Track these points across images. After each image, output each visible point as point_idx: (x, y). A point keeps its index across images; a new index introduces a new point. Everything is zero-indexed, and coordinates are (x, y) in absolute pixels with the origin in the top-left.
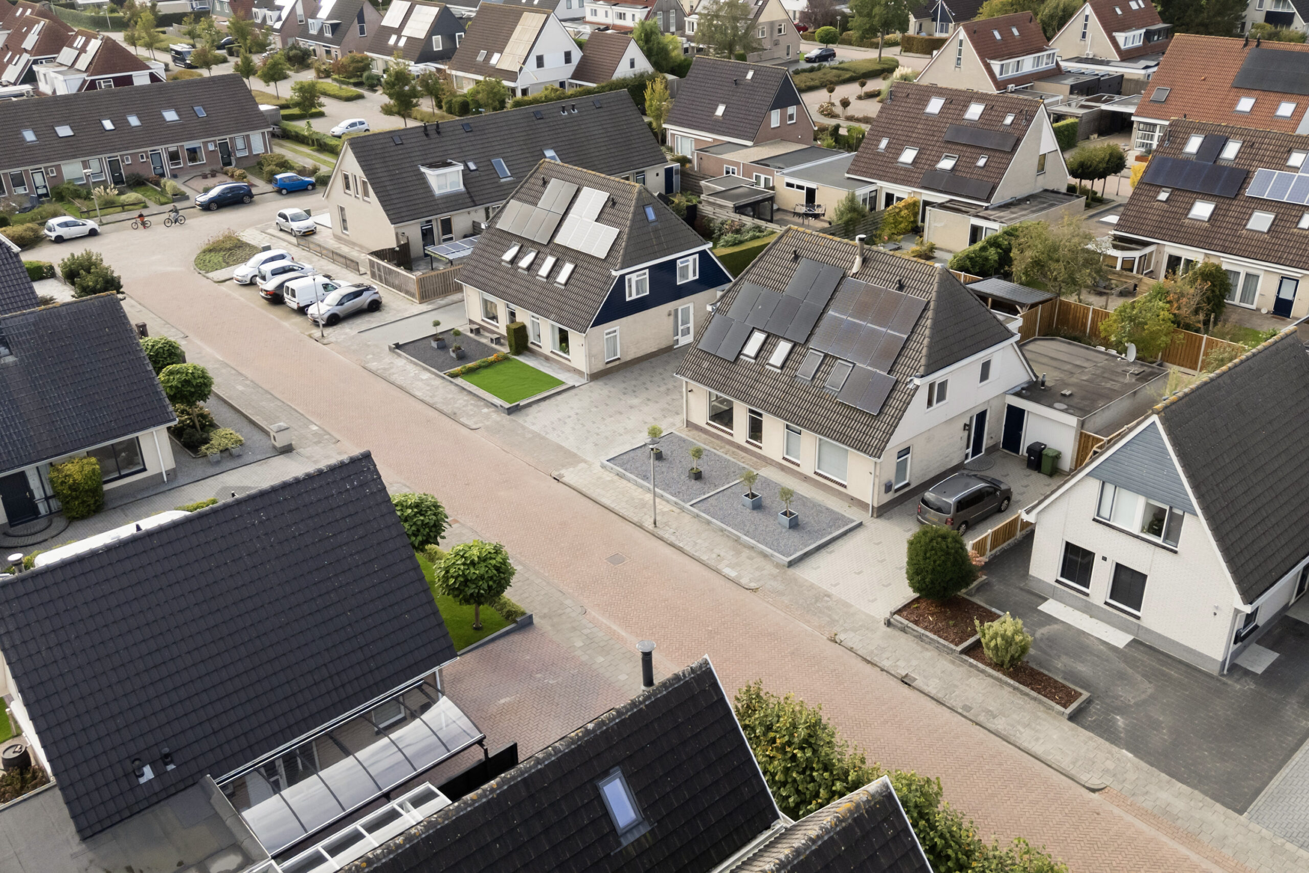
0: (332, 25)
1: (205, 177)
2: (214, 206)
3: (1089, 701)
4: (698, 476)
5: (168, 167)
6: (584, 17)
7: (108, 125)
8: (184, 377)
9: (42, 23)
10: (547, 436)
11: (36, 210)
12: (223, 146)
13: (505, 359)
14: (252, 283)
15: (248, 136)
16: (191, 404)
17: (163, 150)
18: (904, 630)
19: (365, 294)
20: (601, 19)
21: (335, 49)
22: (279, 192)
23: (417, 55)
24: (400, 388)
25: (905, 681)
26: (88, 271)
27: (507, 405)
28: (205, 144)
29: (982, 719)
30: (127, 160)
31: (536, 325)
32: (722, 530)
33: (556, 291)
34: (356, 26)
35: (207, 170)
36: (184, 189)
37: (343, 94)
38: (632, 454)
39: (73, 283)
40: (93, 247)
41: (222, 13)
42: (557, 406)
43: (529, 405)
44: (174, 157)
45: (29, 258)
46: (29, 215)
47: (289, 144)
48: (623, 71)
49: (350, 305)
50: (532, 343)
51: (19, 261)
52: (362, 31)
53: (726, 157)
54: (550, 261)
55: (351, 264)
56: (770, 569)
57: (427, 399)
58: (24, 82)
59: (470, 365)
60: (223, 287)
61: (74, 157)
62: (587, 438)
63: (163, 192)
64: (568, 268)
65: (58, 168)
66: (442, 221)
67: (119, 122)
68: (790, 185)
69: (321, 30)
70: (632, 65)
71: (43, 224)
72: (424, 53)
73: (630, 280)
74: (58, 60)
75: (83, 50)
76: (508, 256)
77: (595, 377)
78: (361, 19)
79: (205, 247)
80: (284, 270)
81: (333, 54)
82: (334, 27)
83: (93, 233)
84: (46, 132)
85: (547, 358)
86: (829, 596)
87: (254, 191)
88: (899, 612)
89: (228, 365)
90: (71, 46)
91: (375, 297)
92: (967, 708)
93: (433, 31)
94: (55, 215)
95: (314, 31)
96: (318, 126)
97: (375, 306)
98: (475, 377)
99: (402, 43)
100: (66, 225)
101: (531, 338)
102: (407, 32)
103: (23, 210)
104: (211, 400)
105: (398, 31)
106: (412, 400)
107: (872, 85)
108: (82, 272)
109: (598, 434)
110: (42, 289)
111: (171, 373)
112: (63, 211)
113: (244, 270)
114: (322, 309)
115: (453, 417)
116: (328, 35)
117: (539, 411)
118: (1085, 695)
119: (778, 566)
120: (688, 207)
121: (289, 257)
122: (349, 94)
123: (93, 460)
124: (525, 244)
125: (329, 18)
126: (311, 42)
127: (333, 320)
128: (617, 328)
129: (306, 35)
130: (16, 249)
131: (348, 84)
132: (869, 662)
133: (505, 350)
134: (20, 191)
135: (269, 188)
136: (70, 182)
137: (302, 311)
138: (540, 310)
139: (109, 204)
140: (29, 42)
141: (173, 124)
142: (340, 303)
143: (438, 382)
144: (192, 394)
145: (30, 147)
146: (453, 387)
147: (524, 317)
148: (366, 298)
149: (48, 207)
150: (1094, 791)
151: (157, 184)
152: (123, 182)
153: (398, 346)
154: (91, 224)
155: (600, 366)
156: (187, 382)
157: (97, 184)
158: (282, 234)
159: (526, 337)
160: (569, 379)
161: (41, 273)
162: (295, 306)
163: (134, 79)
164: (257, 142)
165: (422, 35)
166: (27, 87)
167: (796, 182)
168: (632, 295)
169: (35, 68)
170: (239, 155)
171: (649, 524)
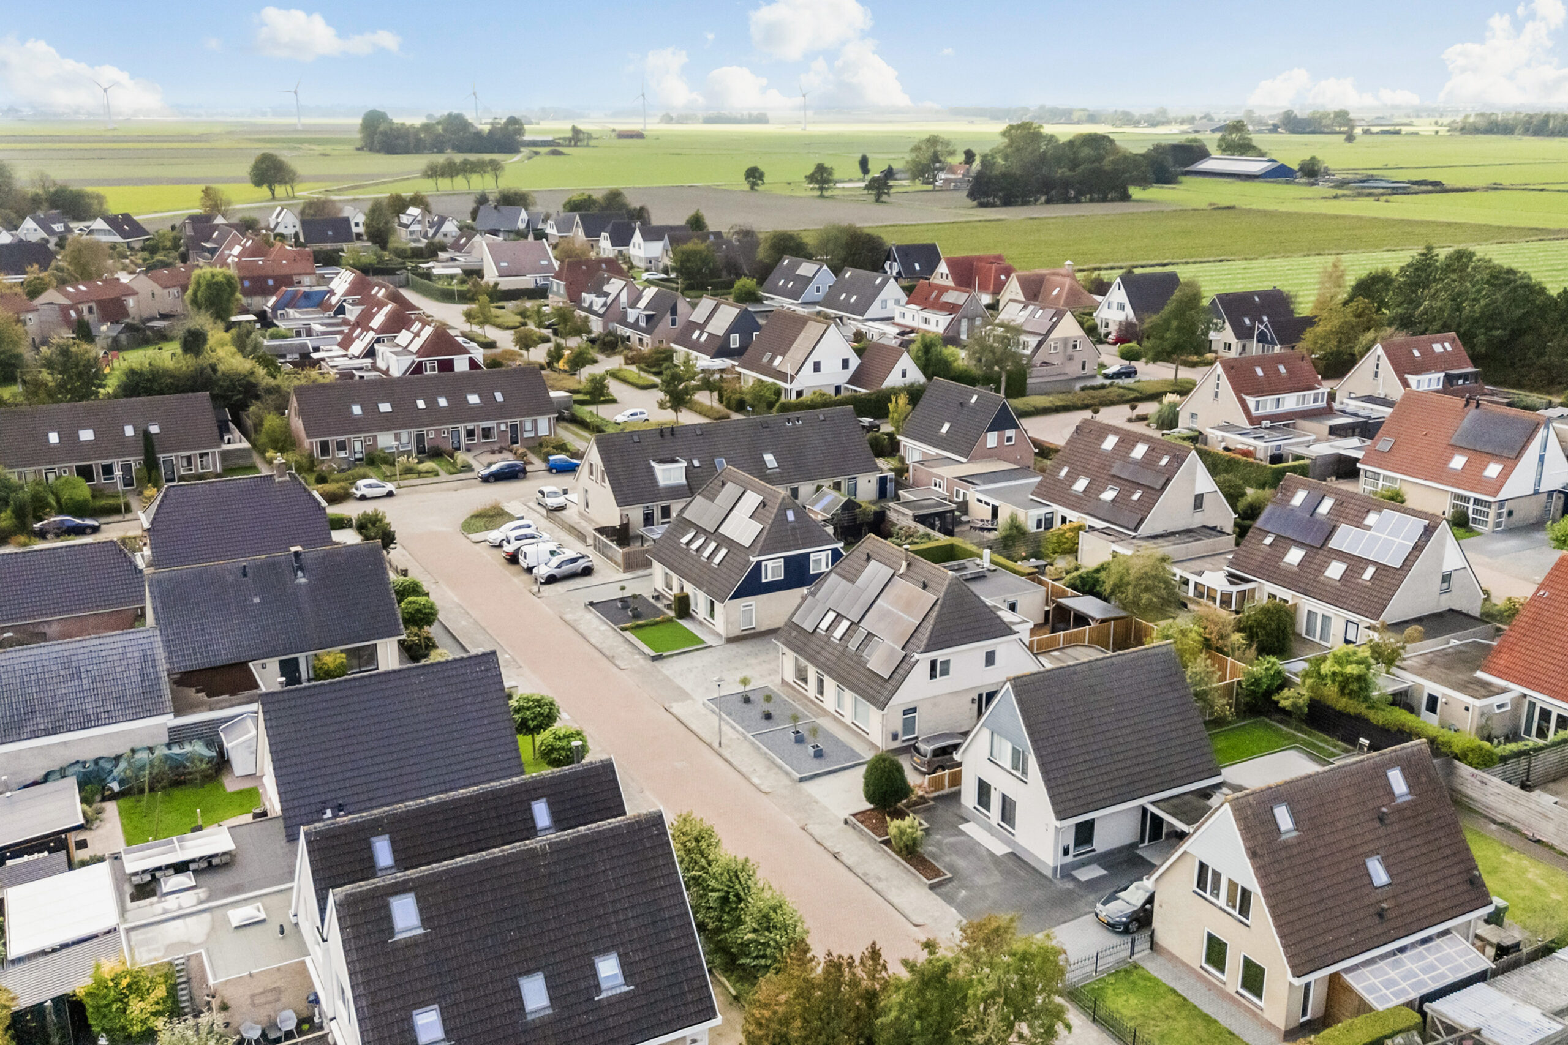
0: (647, 316)
1: (493, 452)
2: (492, 479)
3: (950, 880)
4: (768, 716)
5: (464, 441)
6: (892, 318)
7: (421, 404)
8: (417, 606)
9: (390, 306)
10: (674, 679)
11: (349, 472)
12: (514, 428)
13: (670, 620)
14: (500, 546)
15: (536, 420)
16: (420, 628)
17: (462, 428)
18: (854, 827)
19: (581, 561)
20: (908, 322)
21: (646, 338)
22: (550, 470)
23: (714, 351)
24: (582, 635)
25: (835, 856)
26: (374, 525)
27: (653, 654)
28: (498, 425)
29: (871, 882)
30: (430, 434)
31: (695, 595)
32: (766, 754)
33: (711, 569)
34: (668, 317)
35: (496, 447)
36: (473, 462)
37: (641, 382)
38: (726, 698)
39: (361, 533)
40: (383, 507)
41: (557, 294)
43: (671, 656)
44: (470, 433)
45: (333, 511)
46: (343, 475)
47: (573, 428)
48: (893, 380)
49: (567, 568)
50: (692, 610)
51: (325, 513)
52: (674, 323)
53: (935, 471)
54: (713, 545)
55: (581, 537)
56: (786, 781)
57: (597, 645)
58: (365, 356)
59: (640, 622)
60: (478, 547)
61: (389, 429)
62: (701, 683)
63: (454, 464)
64: (723, 552)
65: (375, 437)
66: (663, 507)
67: (431, 402)
68: (979, 501)
69: (637, 320)
70: (904, 375)
71: (353, 483)
72: (721, 350)
73: (766, 566)
74: (396, 341)
75: (417, 335)
76: (685, 540)
77: (731, 640)
78: (674, 312)
79: (472, 513)
80: (526, 537)
81: (645, 341)
82: (649, 318)
83: (390, 494)
84: (370, 408)
85: (701, 623)
86: (817, 803)
87: (528, 468)
88: (854, 815)
89: (461, 606)
90: (408, 330)
91: (589, 564)
92: (866, 874)
93: (732, 329)
94: (364, 477)
95: (631, 319)
96: (603, 412)
97: (587, 571)
98: (640, 632)
99: (705, 336)
100: (370, 486)
101: (692, 607)
102: (709, 328)
103: (341, 471)
104: (436, 624)
105: (702, 327)
106: (586, 645)
107: (1144, 408)
108: (369, 526)
110: (338, 536)
111: (410, 603)
112: (371, 474)
113: (495, 535)
114: (543, 571)
115: (611, 659)
116: (643, 324)
118: (949, 875)
119: (793, 780)
120: (876, 513)
121: (534, 527)
122: (646, 383)
123: (344, 655)
124: (700, 530)
125: (645, 309)
126: (627, 329)
127: (551, 580)
128: (753, 603)
129: (623, 321)
130: (324, 503)
131: (649, 372)
132: (818, 843)
133: (671, 614)
134: (342, 454)
135: (543, 466)
136: (382, 450)
137: (530, 570)
138: (698, 584)
139: (408, 471)
140: (377, 322)
141: (474, 408)
142: (559, 567)
143: (611, 633)
144: (421, 620)
145: (357, 419)
146: (620, 639)
147: (689, 589)
148: (581, 564)
149: (362, 470)
150: (916, 926)
151: (452, 456)
152: (424, 452)
153: (591, 604)
154: (390, 487)
155: (736, 632)
156: (419, 611)
157: (403, 453)
158: (539, 508)
159: (688, 605)
160: (709, 640)
161: (340, 523)
162: (525, 566)
163: (455, 362)
164: (544, 425)
165: (721, 333)
166: (367, 362)
167: (985, 498)
168: (768, 577)
169: (376, 346)
170: (526, 435)
171: (716, 745)
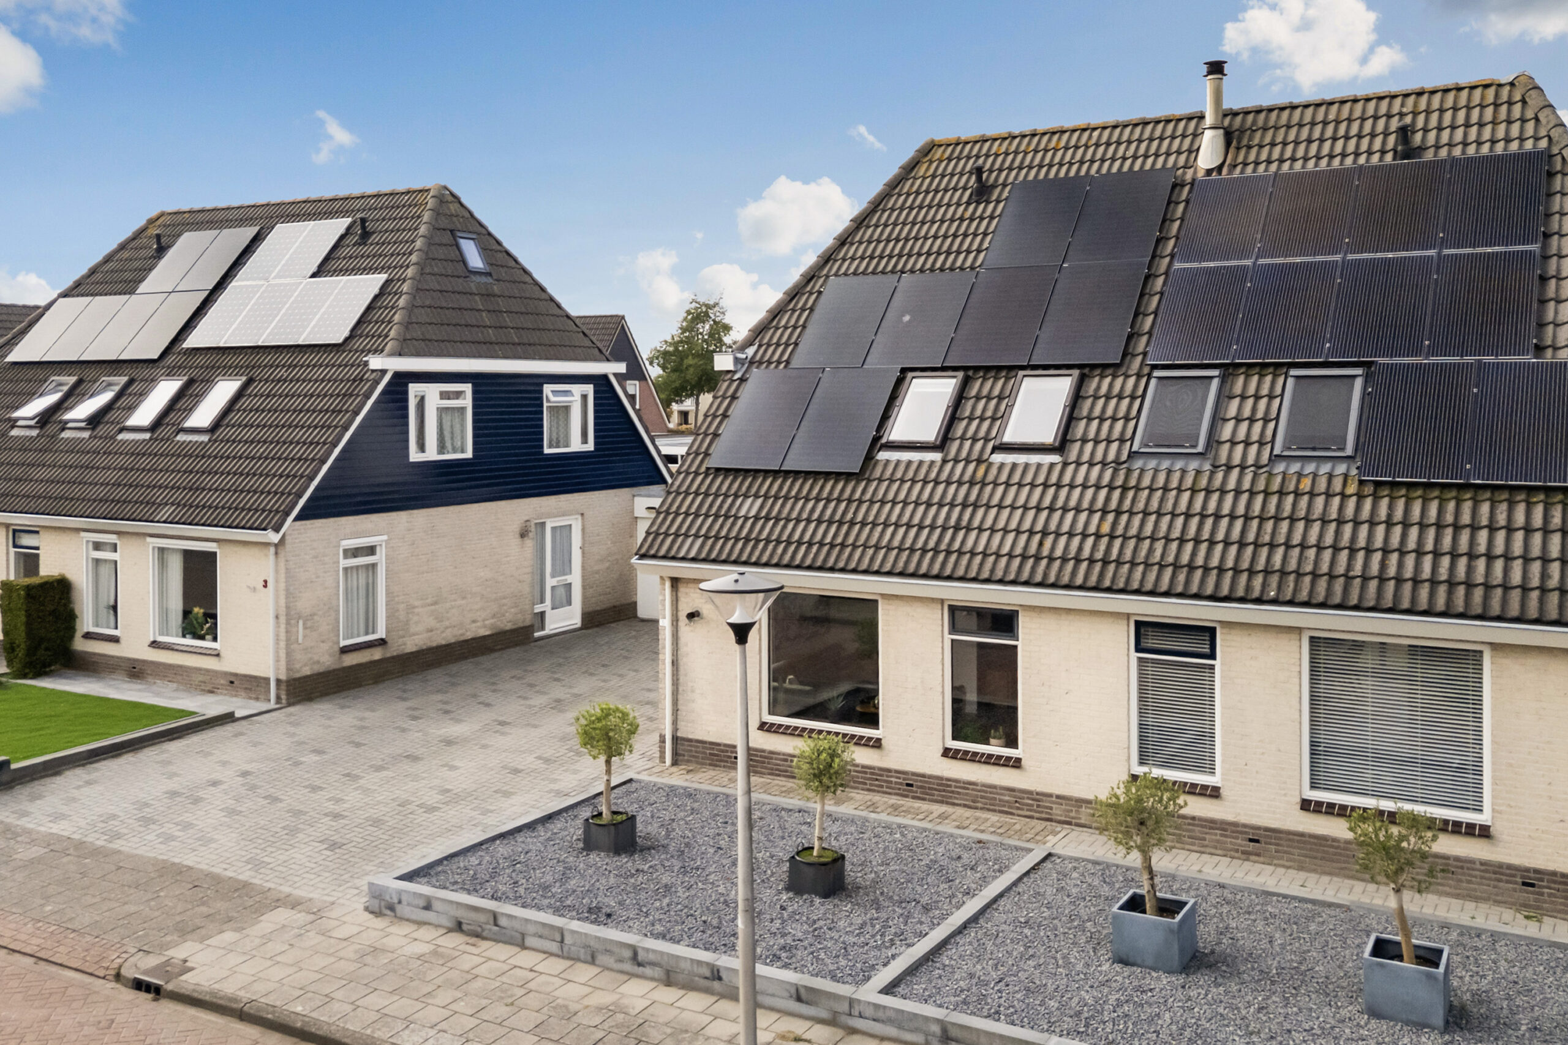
10: (117, 845)
31: (105, 568)
33: (180, 450)
38: (502, 849)
42: (166, 763)
50: (88, 636)
62: (293, 831)
64: (223, 390)
73: (420, 400)
77: (305, 689)
85: (136, 670)
101: (86, 622)
109: (336, 816)
117: (89, 783)
128: (381, 538)
147: (67, 548)
155: (323, 657)
159: (66, 618)
168: (424, 446)
